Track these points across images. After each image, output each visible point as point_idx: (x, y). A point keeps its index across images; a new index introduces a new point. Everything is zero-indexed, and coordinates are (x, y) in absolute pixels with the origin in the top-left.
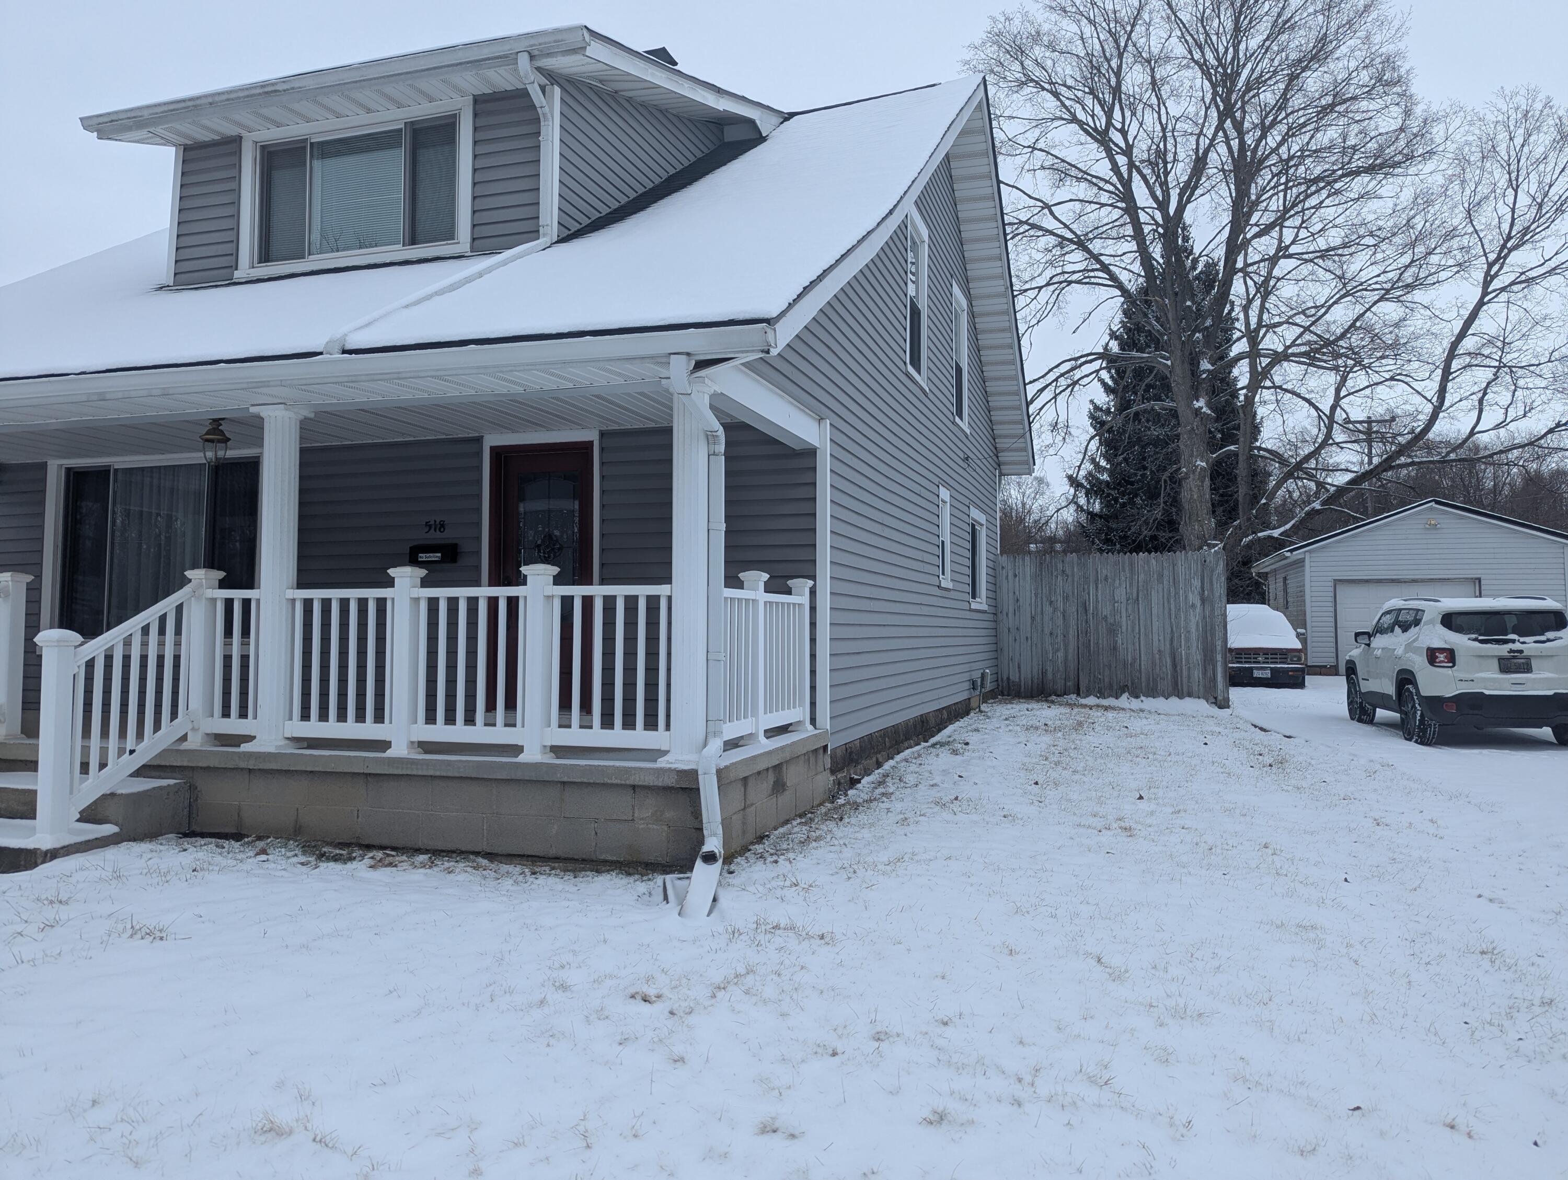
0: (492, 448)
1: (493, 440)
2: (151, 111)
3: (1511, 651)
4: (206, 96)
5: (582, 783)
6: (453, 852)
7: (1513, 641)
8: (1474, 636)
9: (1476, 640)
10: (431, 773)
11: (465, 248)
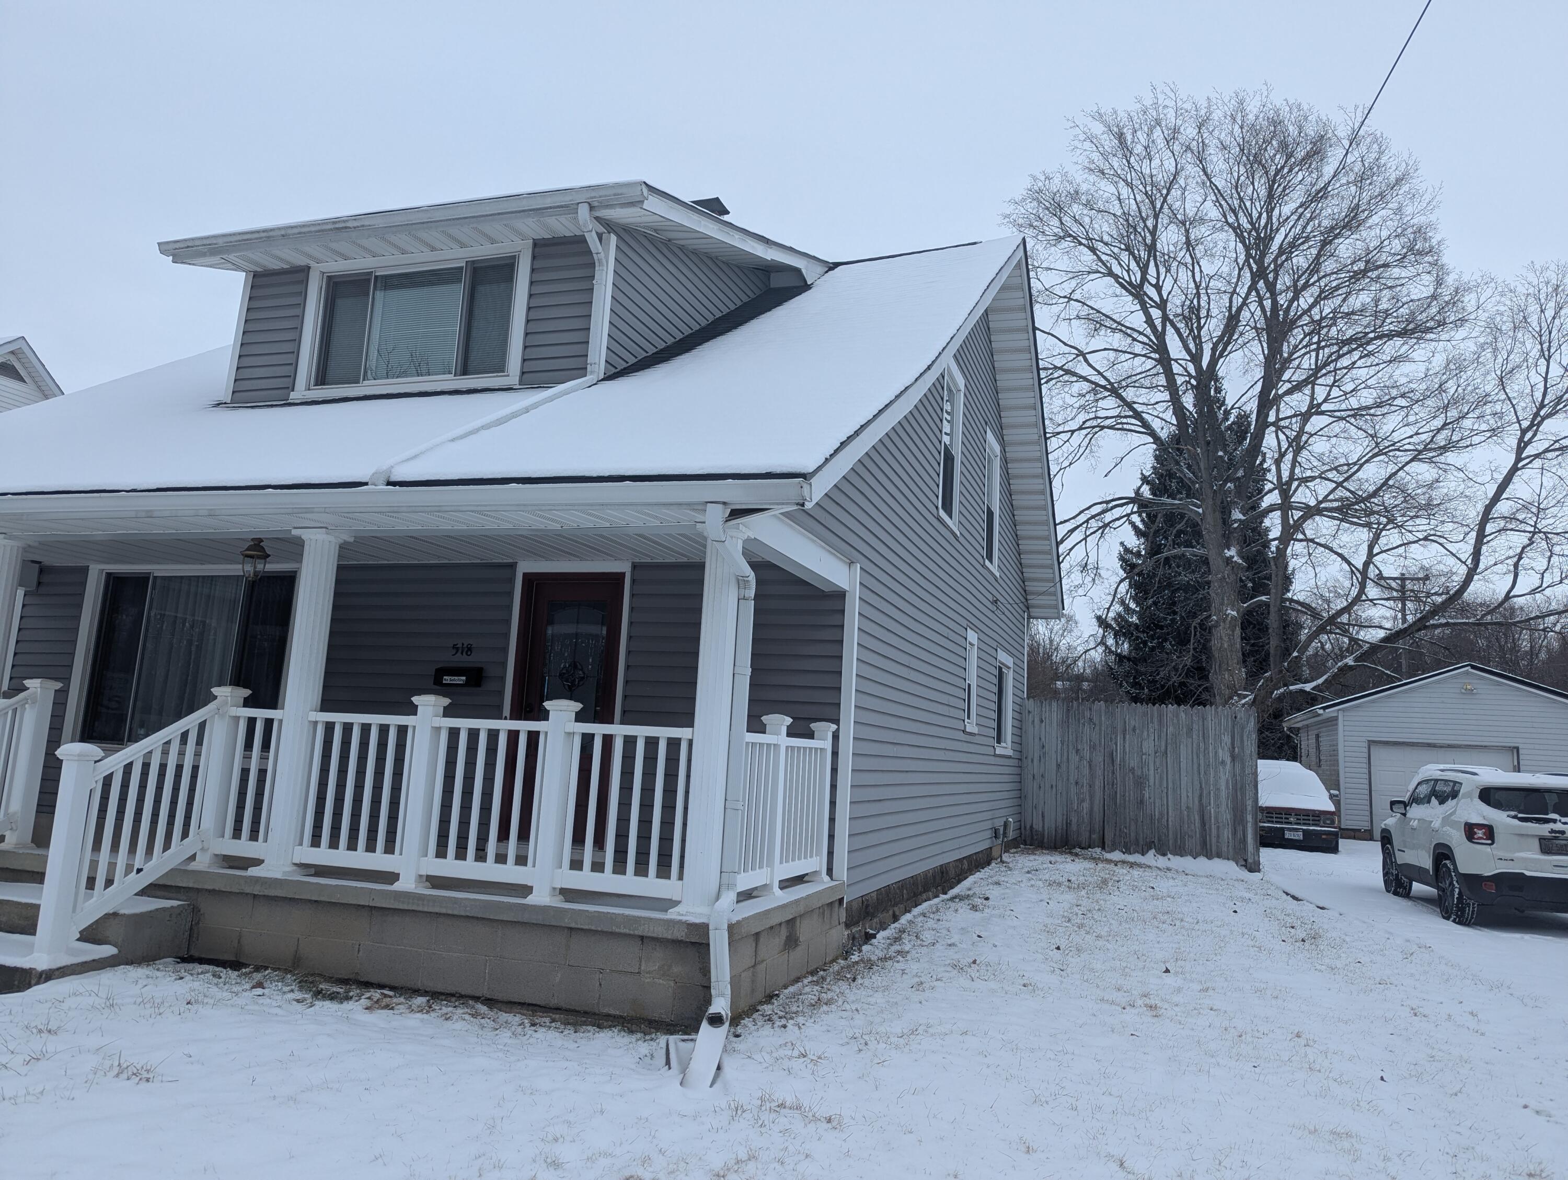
0: (525, 575)
1: (526, 566)
2: (226, 239)
3: (1552, 831)
4: (279, 229)
5: (590, 931)
6: (453, 995)
7: (1555, 821)
8: (1513, 813)
9: (1515, 817)
10: (437, 910)
11: (513, 381)
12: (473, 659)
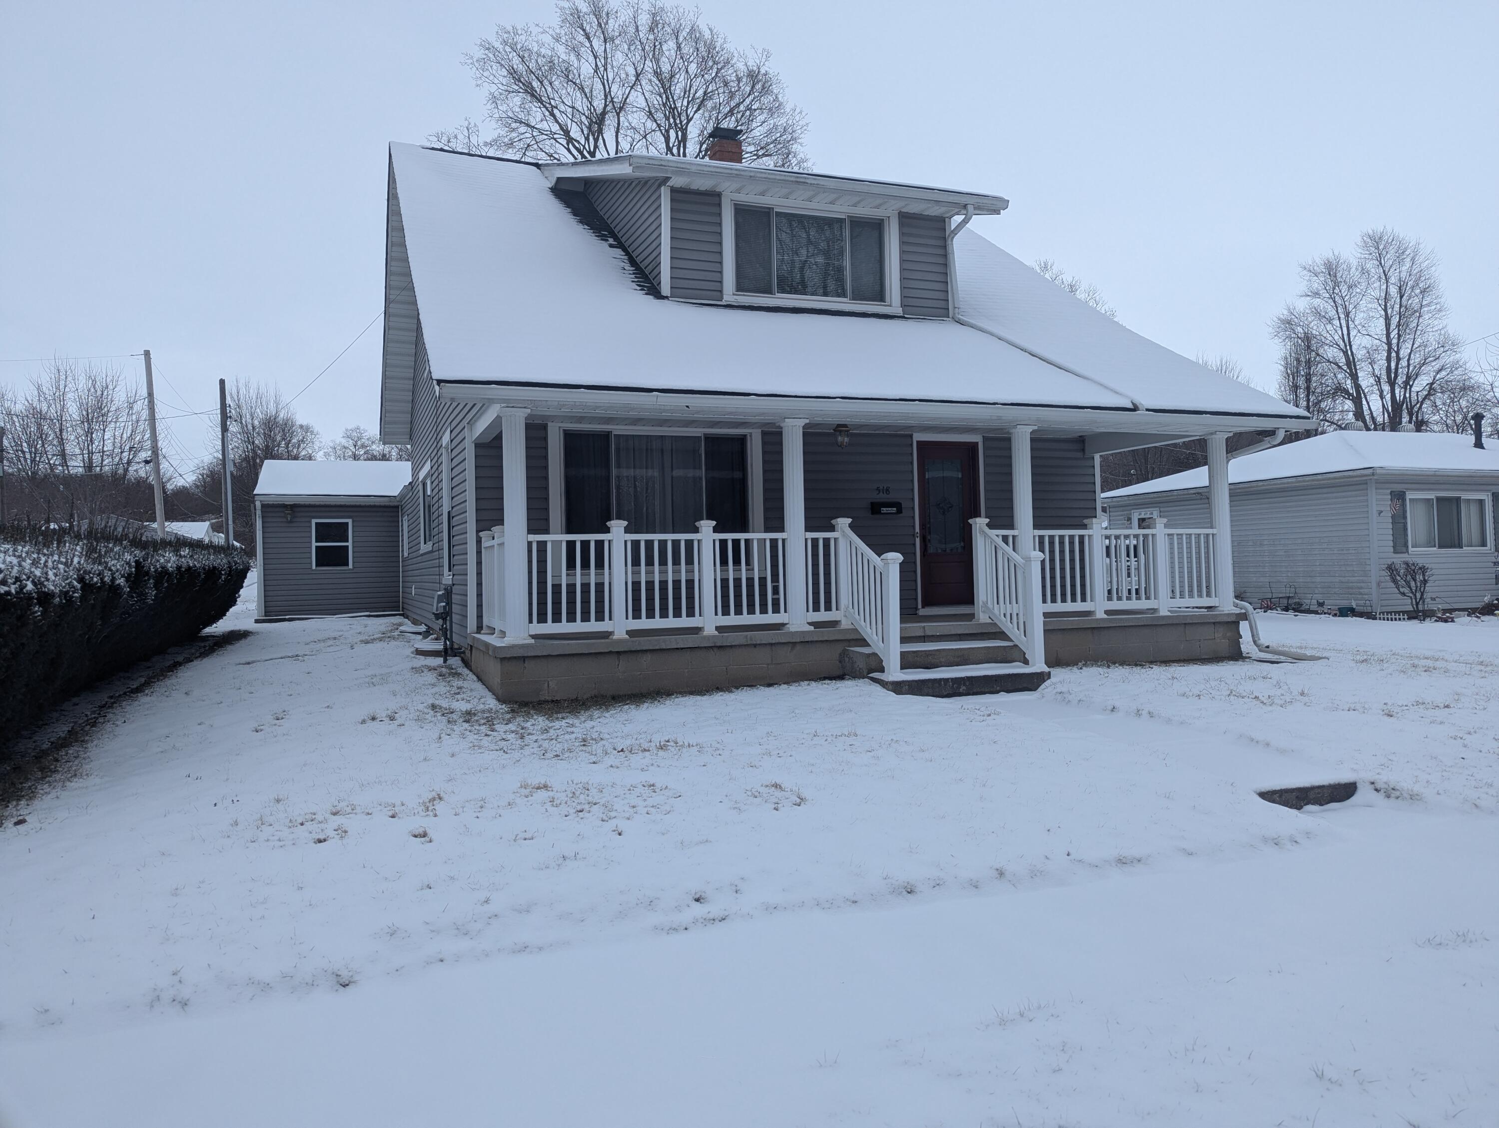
0: (918, 442)
1: (918, 437)
2: (700, 168)
11: (899, 311)
12: (892, 497)
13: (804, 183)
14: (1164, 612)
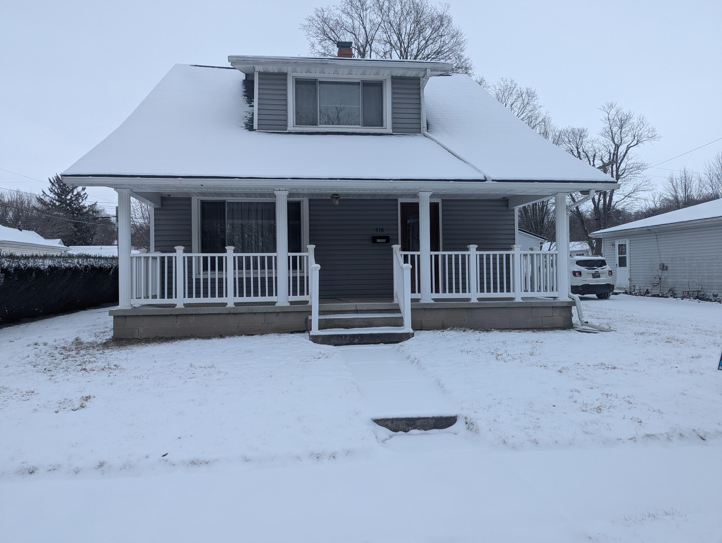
0: (401, 203)
1: (401, 200)
3: (596, 272)
5: (540, 307)
7: (596, 269)
8: (586, 267)
9: (587, 268)
11: (390, 131)
12: (385, 233)
13: (326, 63)
14: (518, 300)
